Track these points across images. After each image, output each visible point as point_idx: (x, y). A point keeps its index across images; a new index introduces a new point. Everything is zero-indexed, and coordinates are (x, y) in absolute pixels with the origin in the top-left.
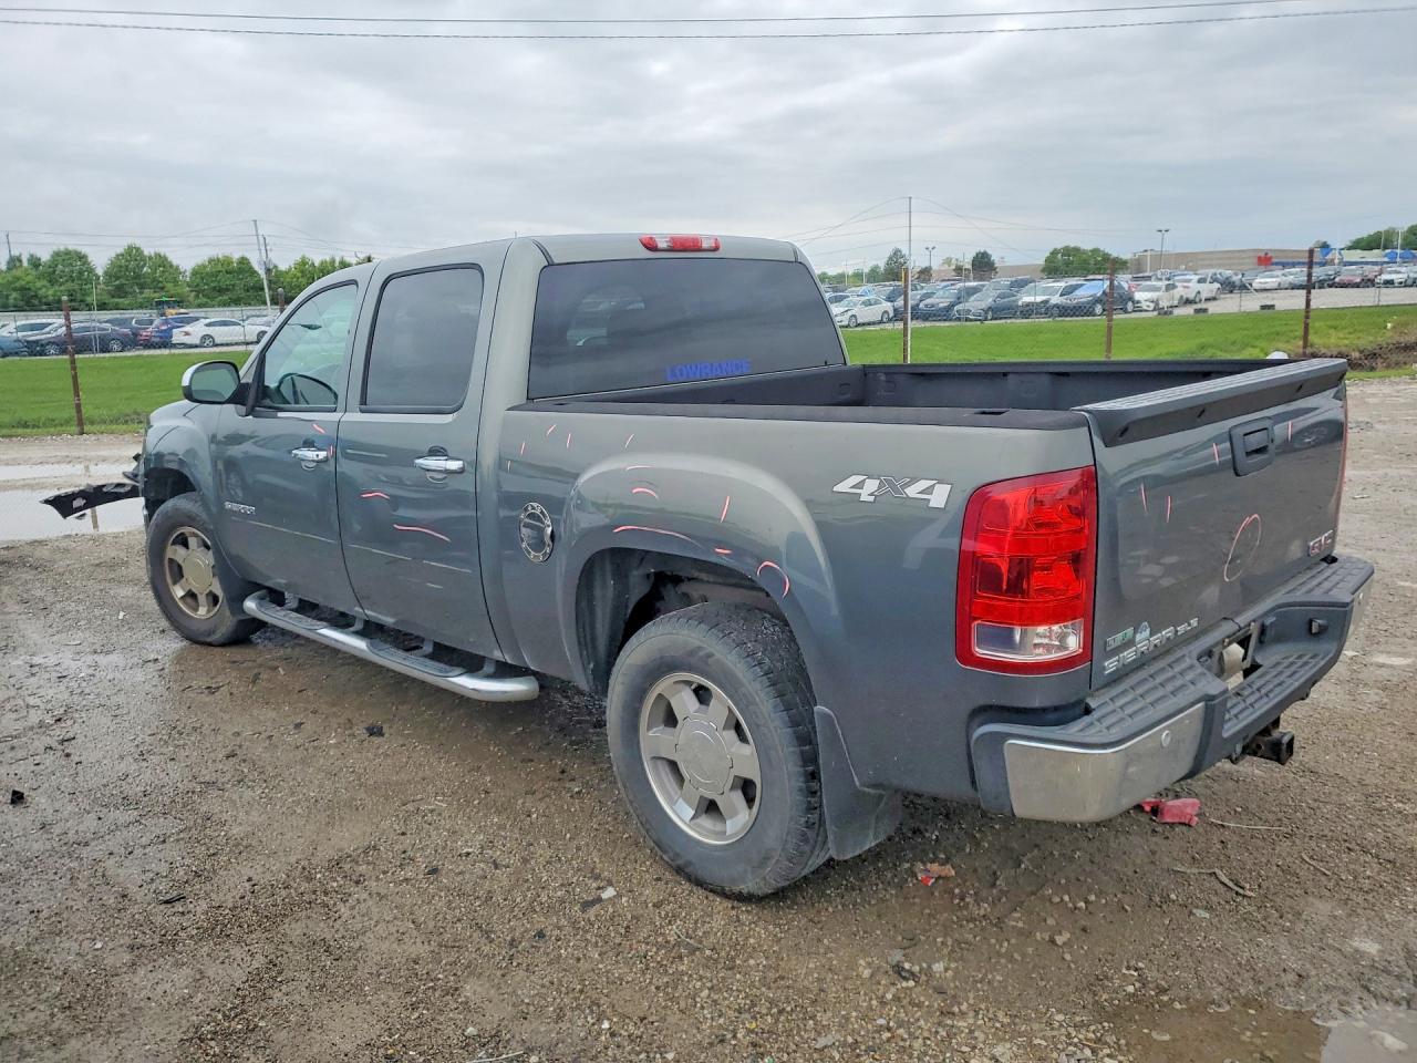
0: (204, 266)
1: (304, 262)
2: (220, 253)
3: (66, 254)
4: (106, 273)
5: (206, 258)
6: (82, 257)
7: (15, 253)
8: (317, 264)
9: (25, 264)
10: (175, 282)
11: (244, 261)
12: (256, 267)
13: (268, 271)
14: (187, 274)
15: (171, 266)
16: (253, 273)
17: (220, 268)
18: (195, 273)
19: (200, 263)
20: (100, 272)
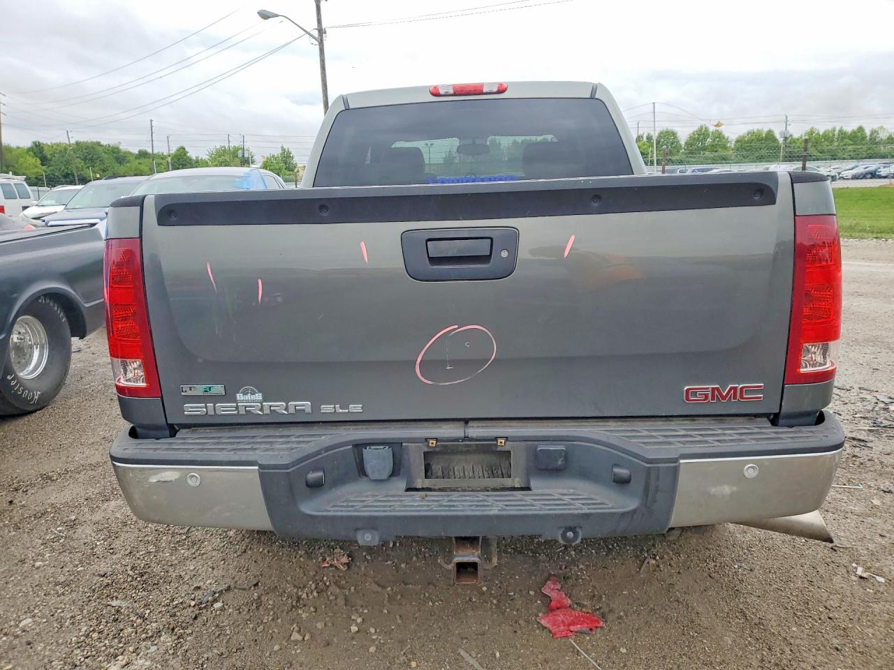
0: (744, 137)
1: (811, 132)
2: (755, 128)
3: (667, 132)
4: (686, 143)
5: (746, 132)
6: (674, 134)
7: (641, 133)
8: (821, 133)
9: (645, 139)
10: (725, 147)
11: (770, 133)
12: (778, 136)
13: (786, 139)
14: (733, 142)
15: (724, 138)
16: (775, 140)
17: (754, 137)
18: (737, 141)
19: (741, 135)
20: (683, 143)
